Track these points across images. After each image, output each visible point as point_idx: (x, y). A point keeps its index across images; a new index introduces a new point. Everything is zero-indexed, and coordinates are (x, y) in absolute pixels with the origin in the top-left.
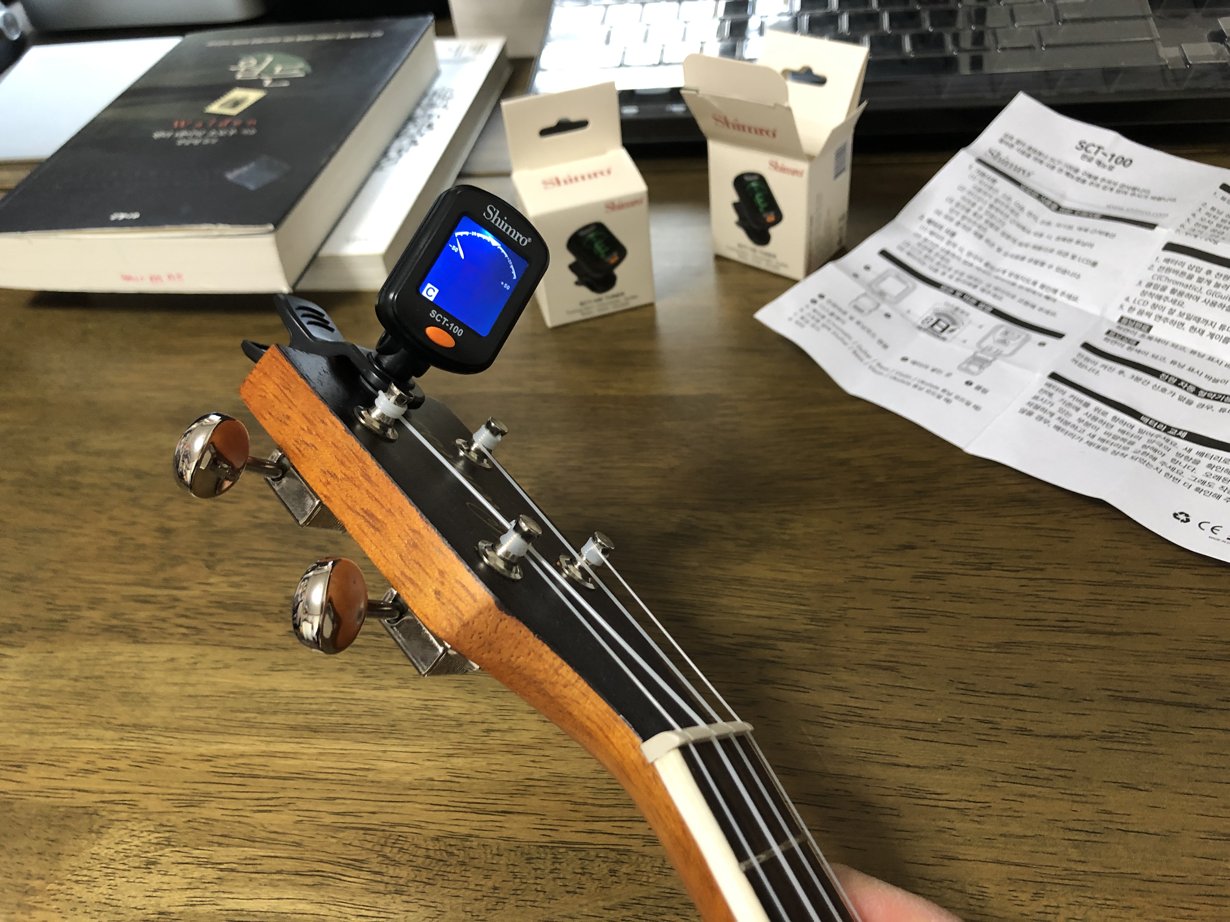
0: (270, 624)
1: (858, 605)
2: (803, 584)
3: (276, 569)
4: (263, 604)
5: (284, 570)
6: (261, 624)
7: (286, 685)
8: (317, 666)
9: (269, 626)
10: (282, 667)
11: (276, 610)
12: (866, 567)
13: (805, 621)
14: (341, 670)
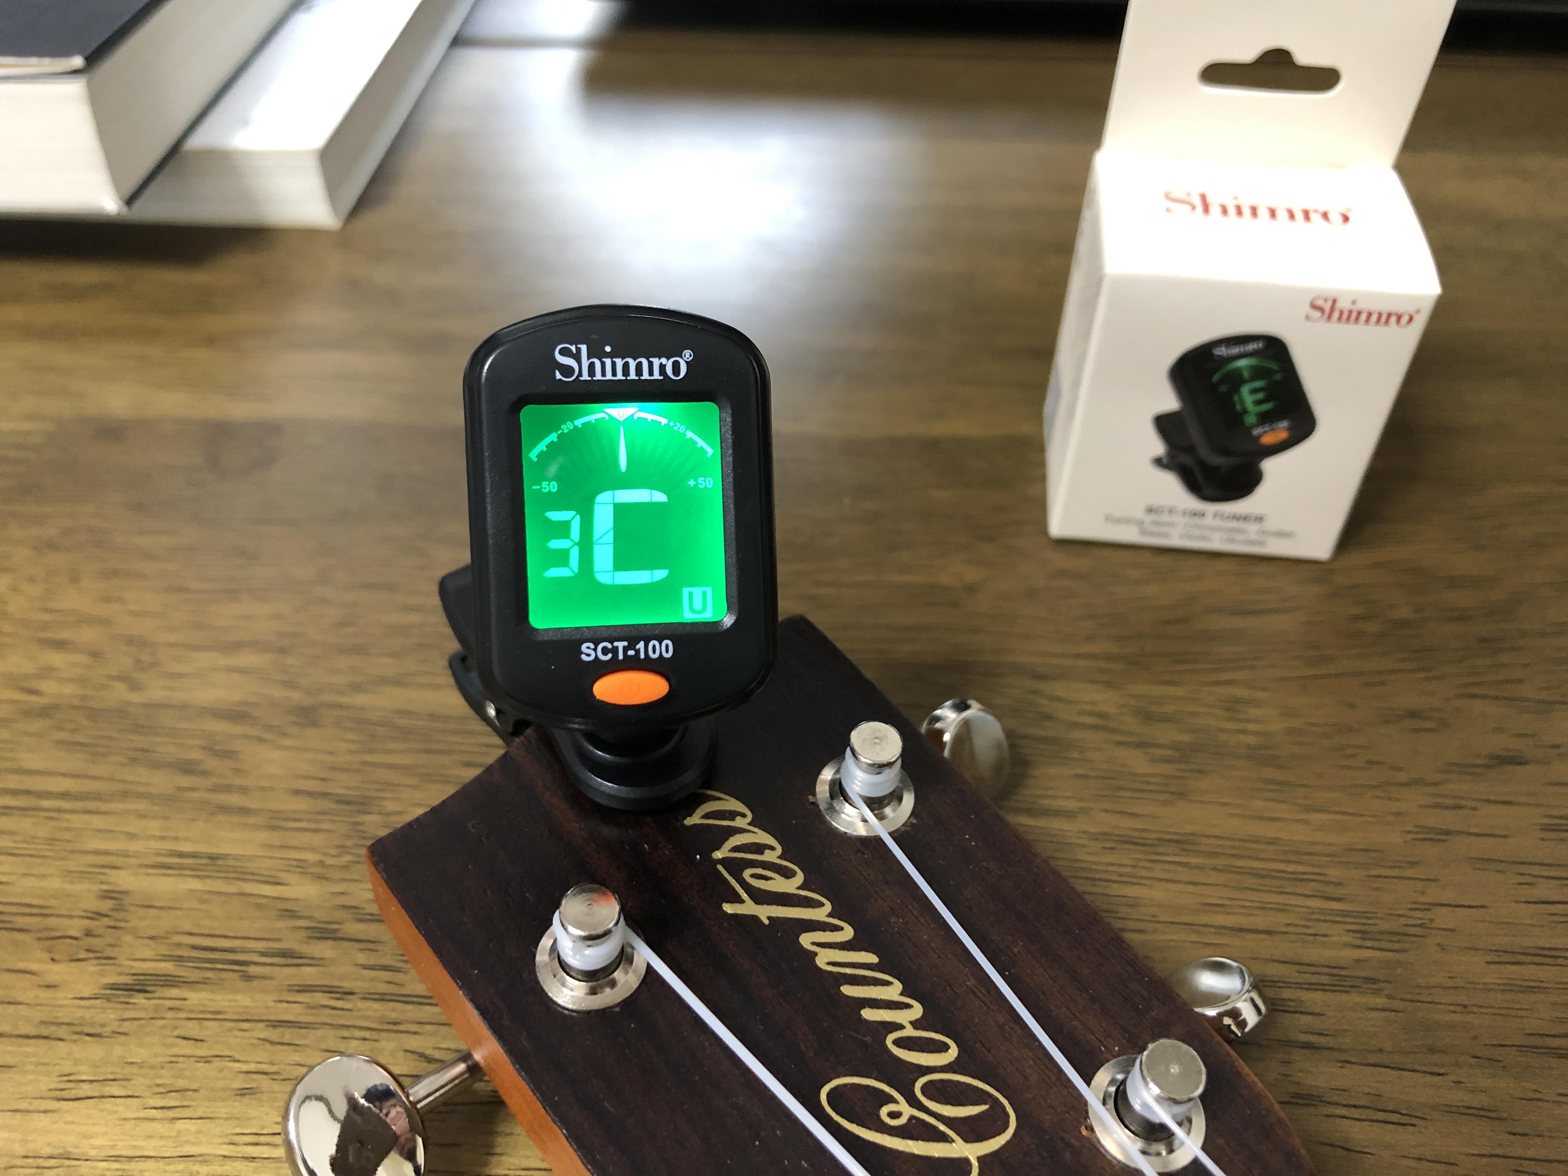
0: (55, 967)
1: (1450, 896)
2: (1318, 849)
3: (77, 821)
4: (44, 912)
5: (97, 822)
6: (34, 967)
7: (97, 1142)
8: (181, 1083)
9: (58, 972)
10: (86, 1089)
11: (75, 927)
12: (1436, 806)
13: (1348, 939)
14: (243, 1093)
